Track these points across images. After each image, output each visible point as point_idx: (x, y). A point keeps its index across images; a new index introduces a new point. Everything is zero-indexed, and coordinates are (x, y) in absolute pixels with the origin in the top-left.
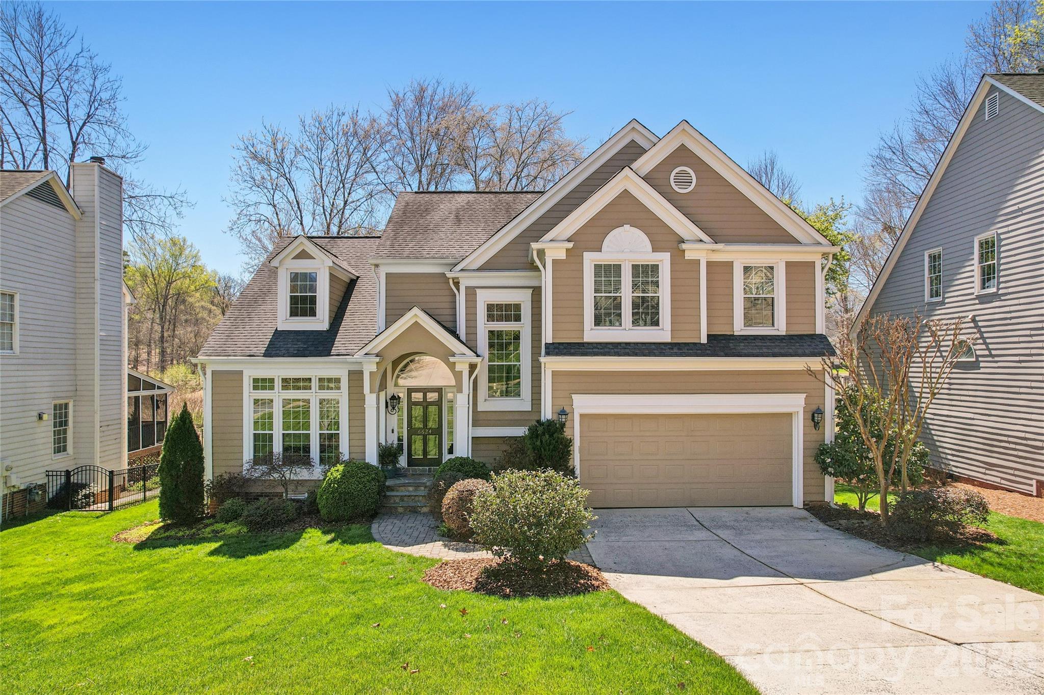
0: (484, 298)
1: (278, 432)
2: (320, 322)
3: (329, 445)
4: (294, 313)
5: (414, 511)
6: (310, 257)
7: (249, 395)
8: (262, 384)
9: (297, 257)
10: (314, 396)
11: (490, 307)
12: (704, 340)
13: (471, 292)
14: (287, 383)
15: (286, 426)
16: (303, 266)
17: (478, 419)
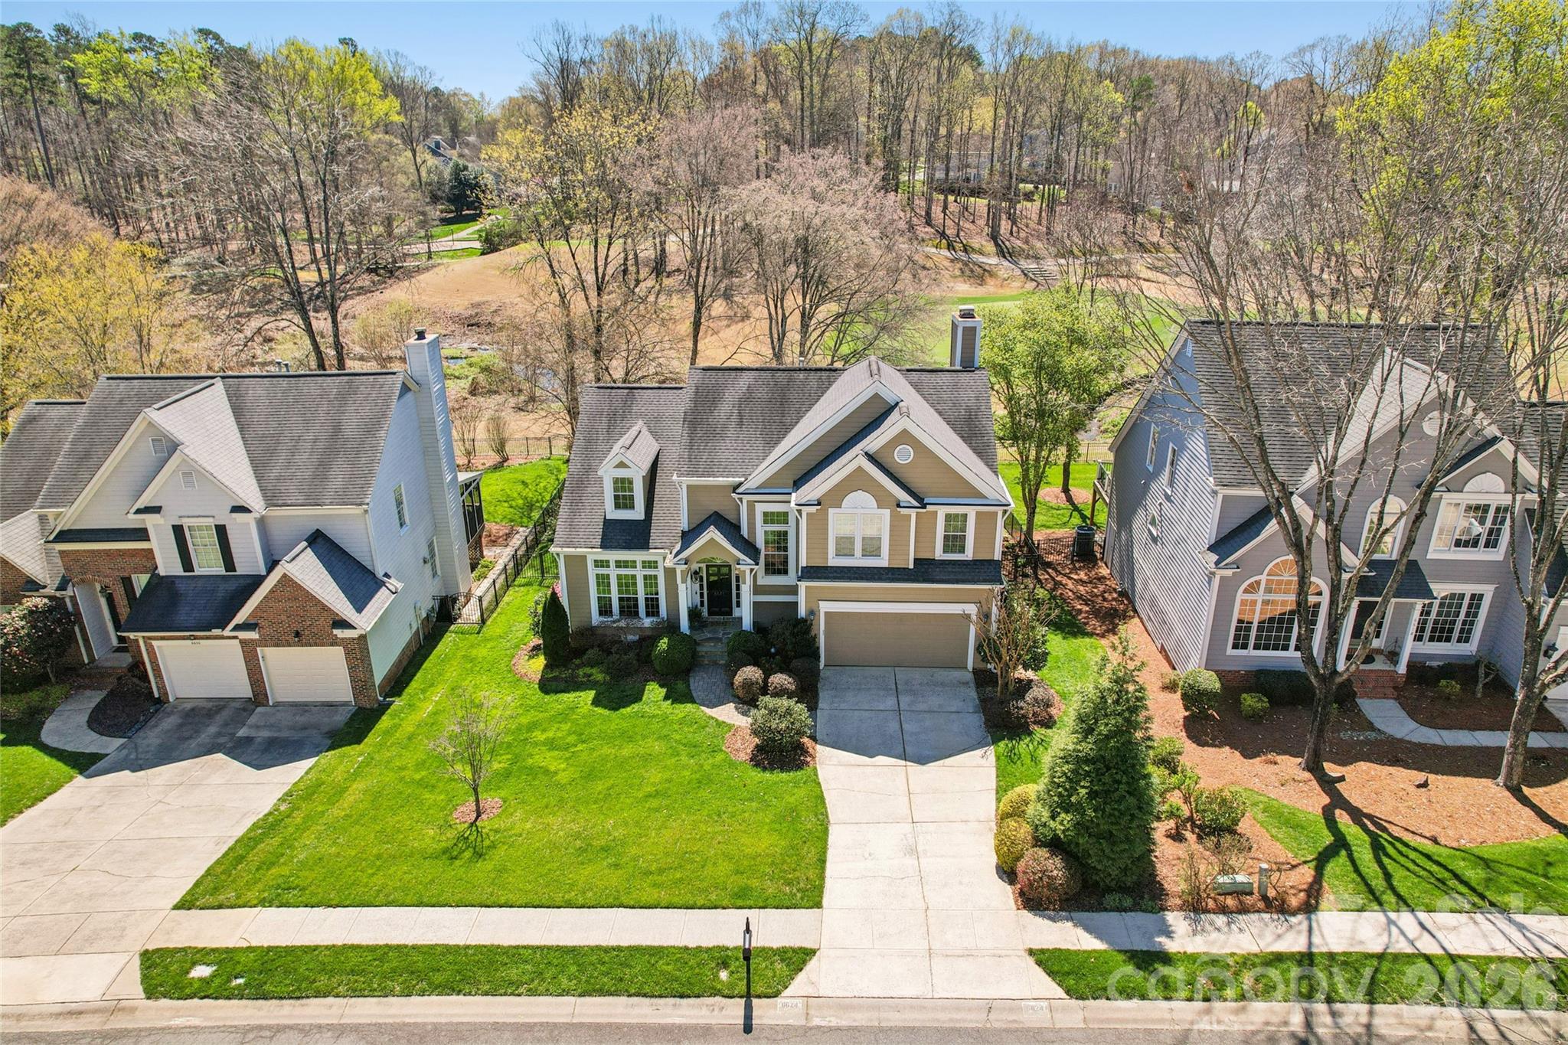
0: (760, 509)
1: (615, 595)
2: (638, 513)
3: (652, 607)
4: (617, 506)
5: (715, 663)
6: (628, 467)
7: (592, 572)
8: (599, 564)
9: (617, 466)
10: (640, 573)
11: (765, 514)
12: (911, 566)
13: (751, 506)
14: (619, 564)
15: (620, 592)
16: (622, 473)
17: (757, 590)
